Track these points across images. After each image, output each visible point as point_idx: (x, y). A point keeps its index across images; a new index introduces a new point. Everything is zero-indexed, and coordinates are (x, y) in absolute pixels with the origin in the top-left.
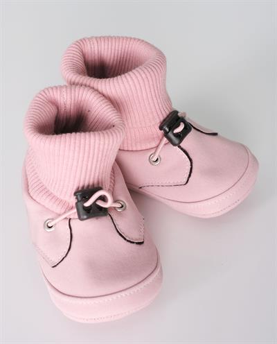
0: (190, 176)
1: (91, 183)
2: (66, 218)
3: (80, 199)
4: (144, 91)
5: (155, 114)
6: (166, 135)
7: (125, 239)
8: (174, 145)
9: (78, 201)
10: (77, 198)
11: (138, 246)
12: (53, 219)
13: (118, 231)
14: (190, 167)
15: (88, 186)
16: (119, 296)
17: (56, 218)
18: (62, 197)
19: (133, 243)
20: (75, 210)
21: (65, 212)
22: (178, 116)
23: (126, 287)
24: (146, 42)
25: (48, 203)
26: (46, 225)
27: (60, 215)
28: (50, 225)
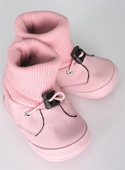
0: (88, 78)
1: (49, 89)
2: (38, 109)
3: (45, 98)
4: (63, 38)
5: (68, 49)
6: (75, 59)
7: (69, 115)
8: (79, 63)
9: (45, 100)
10: (44, 98)
11: (75, 118)
12: (30, 111)
13: (65, 112)
14: (88, 74)
15: (48, 90)
16: (75, 145)
17: (32, 110)
18: (35, 99)
19: (72, 116)
20: (43, 104)
21: (36, 107)
22: (79, 49)
23: (77, 140)
24: (54, 13)
25: (25, 103)
26: (26, 115)
27: (33, 108)
28: (28, 114)
